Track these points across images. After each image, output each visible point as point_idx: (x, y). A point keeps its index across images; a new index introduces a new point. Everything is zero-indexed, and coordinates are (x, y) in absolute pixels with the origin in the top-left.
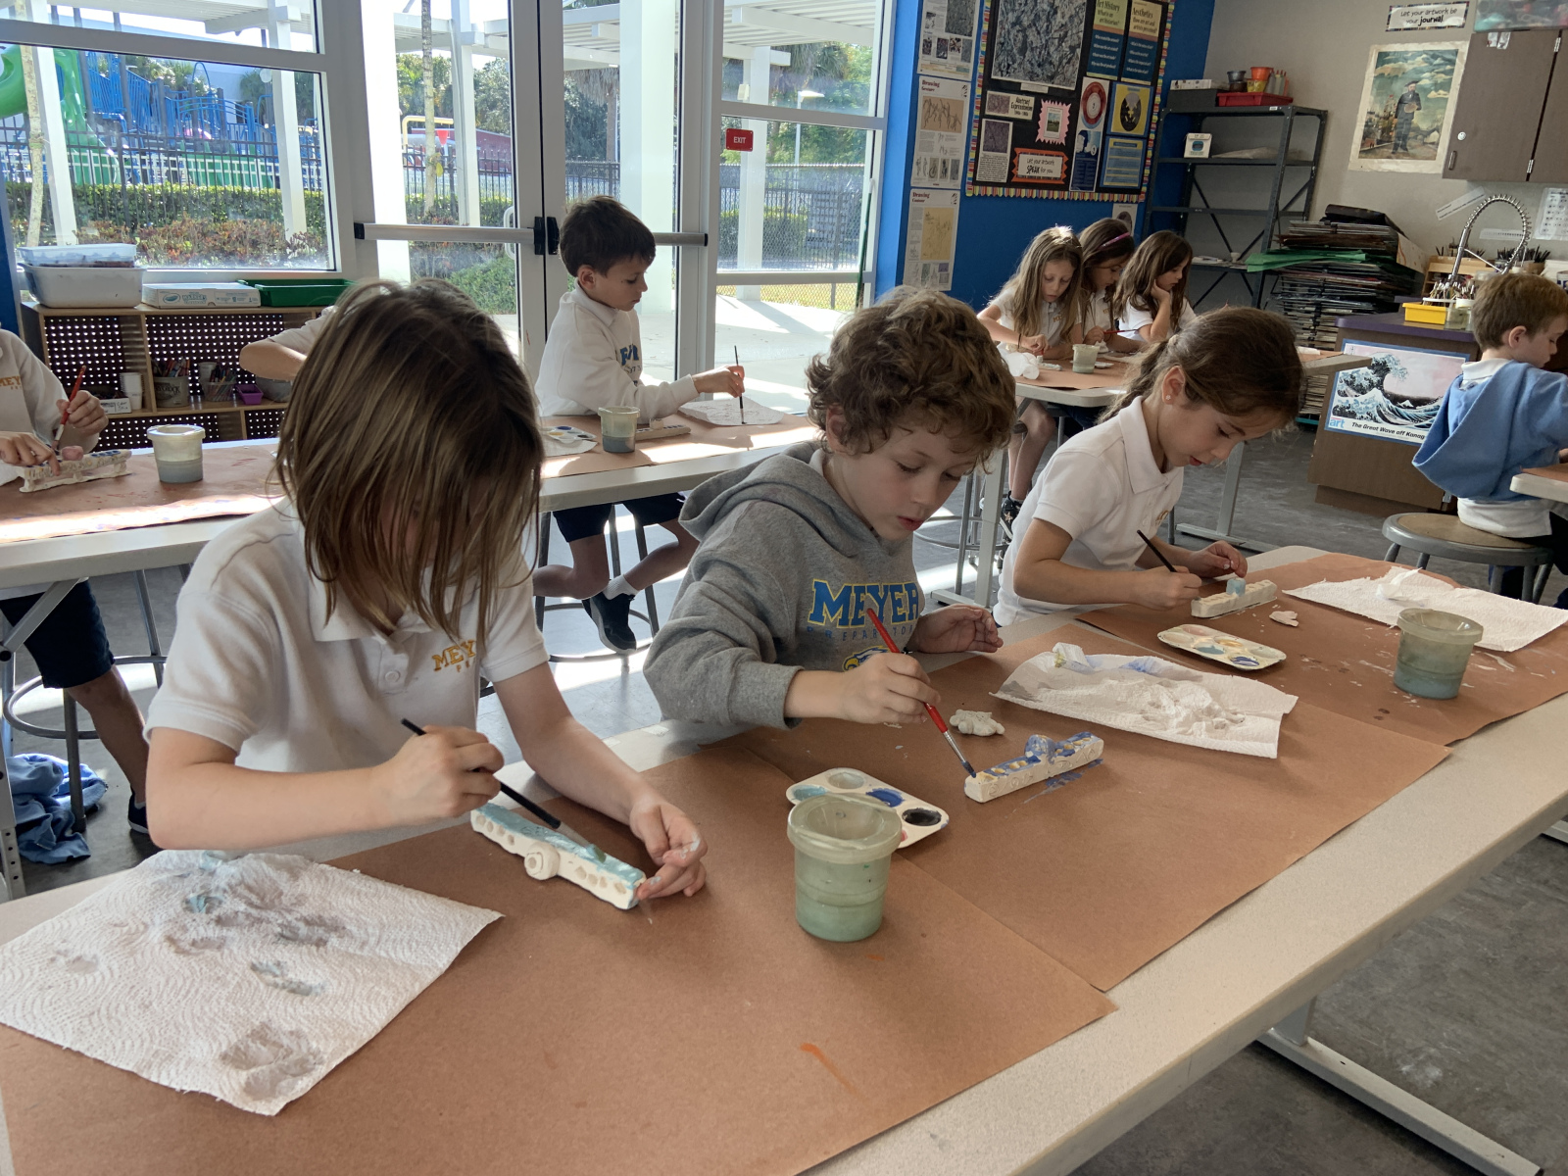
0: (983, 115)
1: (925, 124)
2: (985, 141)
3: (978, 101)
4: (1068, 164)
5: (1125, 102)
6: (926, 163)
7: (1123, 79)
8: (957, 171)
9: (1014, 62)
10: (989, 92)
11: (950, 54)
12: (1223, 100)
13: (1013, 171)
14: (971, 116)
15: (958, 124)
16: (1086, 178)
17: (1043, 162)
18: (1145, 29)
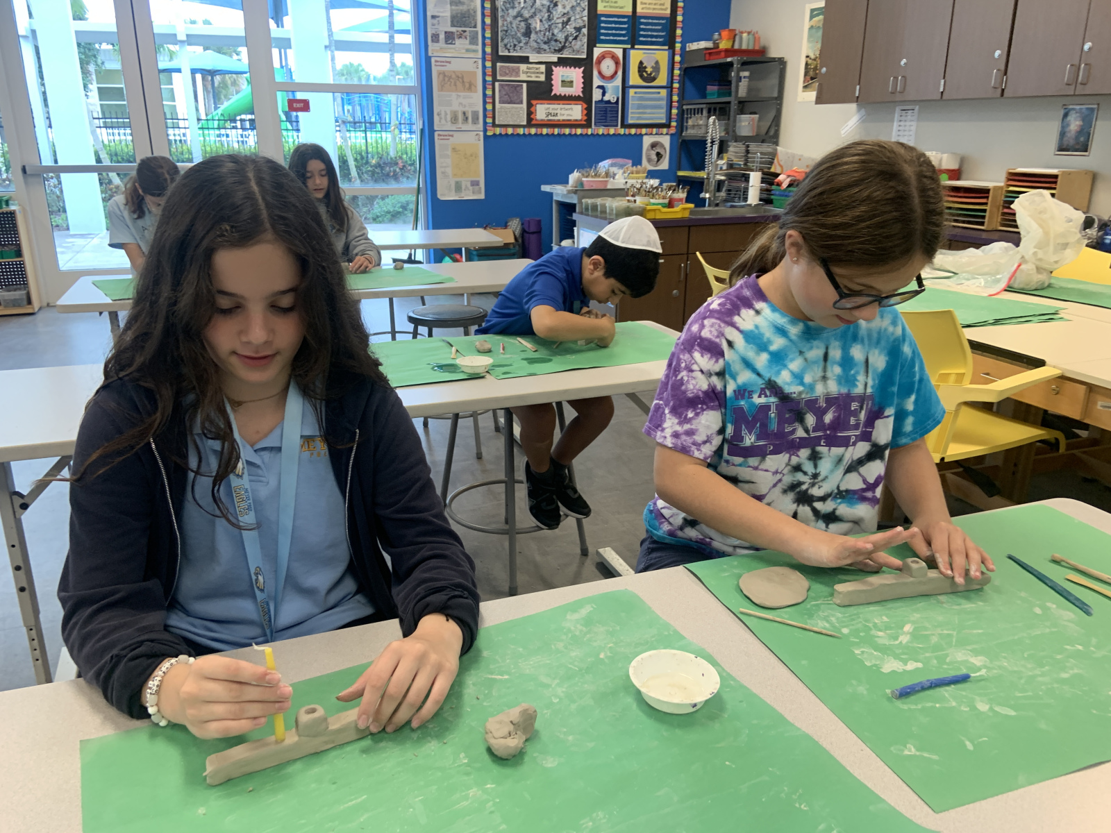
0: (495, 80)
1: (442, 88)
2: (500, 98)
3: (489, 71)
4: (589, 110)
5: (641, 63)
6: (446, 114)
7: (636, 47)
8: (478, 119)
9: (520, 42)
10: (498, 64)
11: (458, 42)
12: (707, 56)
13: (532, 116)
14: (484, 81)
15: (473, 87)
16: (608, 119)
17: (561, 109)
18: (654, 9)
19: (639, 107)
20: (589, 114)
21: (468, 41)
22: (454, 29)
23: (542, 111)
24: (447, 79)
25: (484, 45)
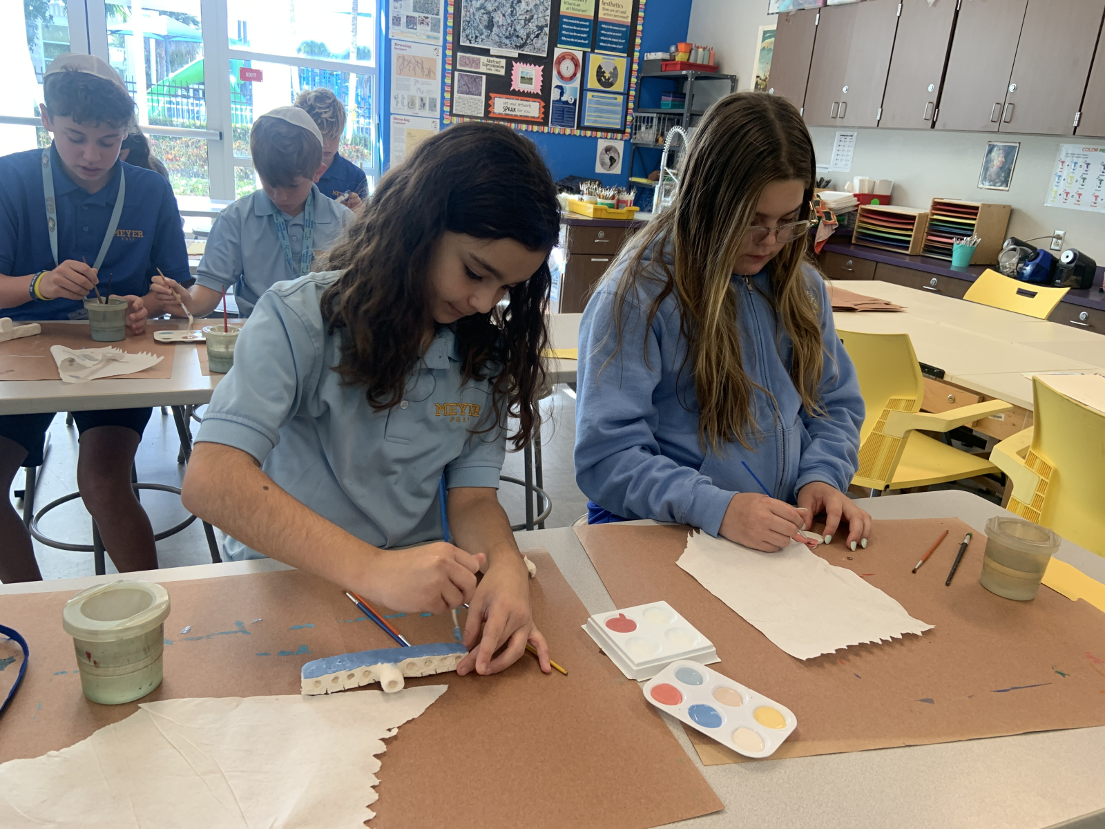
0: (454, 69)
1: (400, 72)
2: (459, 87)
3: (449, 59)
4: (546, 108)
5: (600, 67)
6: (403, 98)
7: (596, 51)
8: (435, 106)
9: (481, 34)
10: (459, 54)
11: (419, 27)
12: (664, 67)
13: (489, 109)
14: (444, 69)
15: (432, 73)
16: (565, 119)
17: (519, 105)
18: (615, 16)
19: (596, 110)
20: (546, 113)
21: (429, 28)
22: (416, 15)
23: (501, 105)
24: (406, 63)
25: (445, 34)
